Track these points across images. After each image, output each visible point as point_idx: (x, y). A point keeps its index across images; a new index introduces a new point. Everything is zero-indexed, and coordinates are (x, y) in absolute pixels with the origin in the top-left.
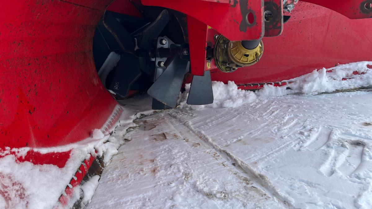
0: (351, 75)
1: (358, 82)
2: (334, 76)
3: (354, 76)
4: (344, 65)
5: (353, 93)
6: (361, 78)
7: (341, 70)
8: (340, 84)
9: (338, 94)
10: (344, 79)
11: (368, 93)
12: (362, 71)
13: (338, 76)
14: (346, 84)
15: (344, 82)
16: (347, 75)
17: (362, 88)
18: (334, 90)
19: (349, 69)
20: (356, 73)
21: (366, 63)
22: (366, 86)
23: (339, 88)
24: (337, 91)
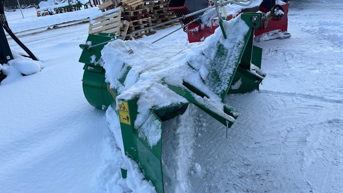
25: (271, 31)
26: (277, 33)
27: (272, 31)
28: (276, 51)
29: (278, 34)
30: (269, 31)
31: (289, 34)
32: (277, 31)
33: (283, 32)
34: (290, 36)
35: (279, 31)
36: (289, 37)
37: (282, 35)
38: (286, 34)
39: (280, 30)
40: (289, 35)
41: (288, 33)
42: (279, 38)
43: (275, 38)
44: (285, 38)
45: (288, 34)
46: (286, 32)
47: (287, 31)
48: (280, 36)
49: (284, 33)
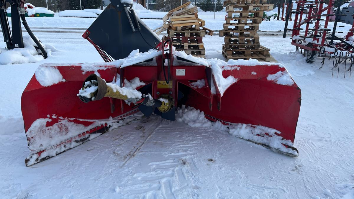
0: (264, 135)
1: (264, 140)
2: (253, 131)
3: (266, 136)
4: (262, 126)
6: (267, 139)
7: (260, 129)
8: (253, 137)
10: (258, 135)
11: (266, 149)
12: (270, 134)
13: (255, 132)
14: (256, 139)
15: (257, 137)
16: (261, 134)
17: (264, 145)
18: (247, 139)
20: (267, 134)
21: (275, 131)
22: (267, 145)
23: (251, 139)
24: (249, 140)
30: (259, 125)
31: (294, 149)
33: (283, 139)
34: (296, 156)
36: (291, 156)
37: (277, 142)
38: (288, 146)
39: (279, 132)
41: (294, 146)
43: (262, 142)
44: (279, 152)
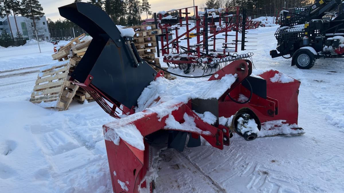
2: (265, 128)
3: (275, 128)
5: (274, 138)
6: (279, 129)
7: (268, 124)
9: (266, 138)
10: (270, 129)
11: (282, 137)
12: (279, 125)
13: (267, 128)
15: (270, 131)
16: (272, 127)
17: (279, 135)
18: (264, 136)
19: (272, 124)
20: (276, 126)
21: (281, 121)
23: (267, 134)
24: (266, 136)
25: (269, 120)
26: (280, 126)
27: (271, 122)
28: (265, 173)
29: (280, 128)
30: (266, 121)
31: (301, 129)
32: (279, 122)
33: (289, 125)
34: (302, 133)
35: (283, 123)
36: (300, 135)
37: (287, 129)
38: (296, 129)
39: (285, 121)
40: (300, 131)
41: (299, 127)
42: (282, 135)
43: (276, 133)
44: (293, 135)
45: (298, 130)
46: (295, 125)
47: (297, 124)
48: (285, 132)
49: (291, 126)
